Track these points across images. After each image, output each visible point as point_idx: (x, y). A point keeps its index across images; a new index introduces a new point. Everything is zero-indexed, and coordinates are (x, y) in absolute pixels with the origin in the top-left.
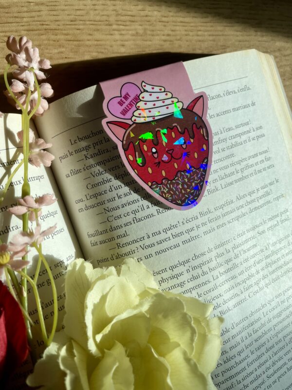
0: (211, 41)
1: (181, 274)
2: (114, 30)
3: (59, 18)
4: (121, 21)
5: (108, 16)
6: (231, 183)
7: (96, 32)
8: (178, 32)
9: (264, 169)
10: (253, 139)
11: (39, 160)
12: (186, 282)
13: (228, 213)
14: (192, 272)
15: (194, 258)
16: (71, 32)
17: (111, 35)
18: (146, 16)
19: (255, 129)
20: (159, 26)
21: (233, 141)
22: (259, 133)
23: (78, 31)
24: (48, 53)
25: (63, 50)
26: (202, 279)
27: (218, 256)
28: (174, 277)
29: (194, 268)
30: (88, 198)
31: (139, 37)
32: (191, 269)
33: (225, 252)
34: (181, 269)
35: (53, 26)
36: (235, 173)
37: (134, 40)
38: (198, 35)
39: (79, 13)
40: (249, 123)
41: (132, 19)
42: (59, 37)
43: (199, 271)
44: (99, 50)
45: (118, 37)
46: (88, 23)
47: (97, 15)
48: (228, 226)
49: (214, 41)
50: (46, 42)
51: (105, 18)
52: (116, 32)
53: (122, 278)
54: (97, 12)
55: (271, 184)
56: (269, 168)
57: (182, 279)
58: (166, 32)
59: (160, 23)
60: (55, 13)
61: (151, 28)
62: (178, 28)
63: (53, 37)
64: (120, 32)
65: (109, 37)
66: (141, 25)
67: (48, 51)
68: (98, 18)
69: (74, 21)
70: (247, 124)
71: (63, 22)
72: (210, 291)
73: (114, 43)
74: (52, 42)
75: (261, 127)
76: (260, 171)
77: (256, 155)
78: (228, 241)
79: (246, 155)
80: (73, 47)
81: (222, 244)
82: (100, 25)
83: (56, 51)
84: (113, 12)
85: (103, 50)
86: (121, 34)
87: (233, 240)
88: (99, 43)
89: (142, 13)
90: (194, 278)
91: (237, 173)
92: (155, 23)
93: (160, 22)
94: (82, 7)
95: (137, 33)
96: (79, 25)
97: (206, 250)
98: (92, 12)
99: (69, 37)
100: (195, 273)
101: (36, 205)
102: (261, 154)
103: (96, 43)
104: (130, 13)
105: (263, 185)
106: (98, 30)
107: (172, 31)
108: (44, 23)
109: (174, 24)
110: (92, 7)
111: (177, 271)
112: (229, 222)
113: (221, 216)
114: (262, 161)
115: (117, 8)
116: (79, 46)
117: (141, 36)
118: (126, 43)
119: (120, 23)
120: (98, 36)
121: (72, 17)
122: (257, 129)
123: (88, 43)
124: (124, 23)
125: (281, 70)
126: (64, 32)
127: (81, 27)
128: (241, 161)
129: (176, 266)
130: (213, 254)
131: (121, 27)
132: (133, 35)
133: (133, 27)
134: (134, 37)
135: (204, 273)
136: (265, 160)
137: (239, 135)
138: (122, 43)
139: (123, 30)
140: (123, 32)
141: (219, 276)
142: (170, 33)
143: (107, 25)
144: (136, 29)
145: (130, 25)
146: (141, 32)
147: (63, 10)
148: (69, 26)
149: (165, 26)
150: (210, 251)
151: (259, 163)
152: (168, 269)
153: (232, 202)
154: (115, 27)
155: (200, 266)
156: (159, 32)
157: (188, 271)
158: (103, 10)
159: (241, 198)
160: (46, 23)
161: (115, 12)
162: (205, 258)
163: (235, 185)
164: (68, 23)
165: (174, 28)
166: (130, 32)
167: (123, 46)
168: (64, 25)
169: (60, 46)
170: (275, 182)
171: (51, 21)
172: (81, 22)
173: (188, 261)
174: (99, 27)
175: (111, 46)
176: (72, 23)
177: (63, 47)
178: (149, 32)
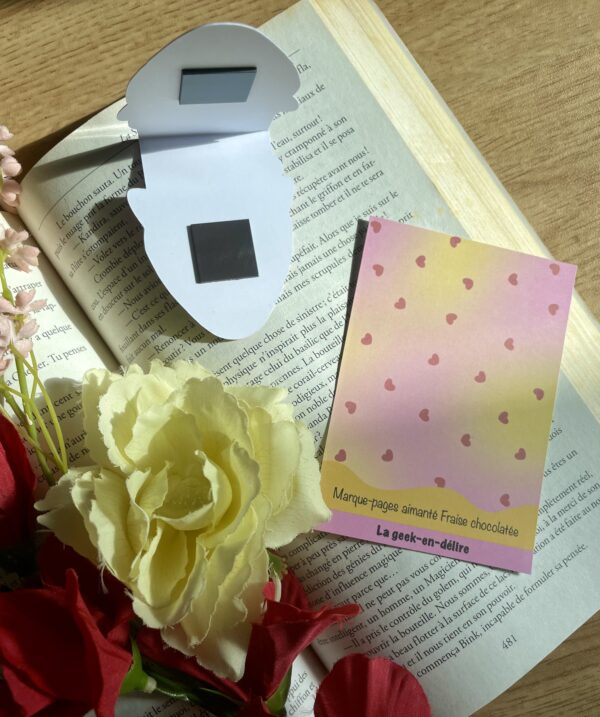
0: (254, 10)
1: (253, 366)
2: (102, 53)
3: (24, 65)
4: (109, 36)
5: (88, 36)
6: (306, 220)
7: (77, 67)
8: (199, 18)
9: (365, 183)
10: (333, 143)
11: (24, 261)
12: (264, 375)
13: (309, 265)
14: (268, 361)
15: (267, 340)
16: (44, 79)
17: (100, 61)
18: (144, 13)
19: (333, 127)
20: (167, 20)
21: (295, 157)
22: (341, 129)
23: (53, 74)
24: (21, 120)
25: (39, 108)
26: (287, 367)
27: (306, 330)
28: (243, 373)
29: (271, 354)
30: (101, 295)
31: (141, 49)
32: (266, 357)
33: (317, 323)
34: (252, 358)
35: (18, 81)
36: (309, 203)
37: (135, 56)
38: (231, 11)
39: (47, 48)
40: (319, 120)
41: (124, 26)
42: (29, 92)
43: (279, 356)
44: (88, 90)
45: (110, 61)
46: (63, 57)
47: (74, 40)
48: (313, 283)
49: (260, 8)
50: (15, 106)
51: (85, 41)
52: (106, 55)
53: (150, 376)
54: (72, 36)
55: (382, 203)
56: (373, 179)
57: (255, 373)
58: (180, 25)
59: (167, 16)
60: (16, 61)
61: (155, 28)
62: (196, 12)
63: (22, 96)
64: (111, 53)
65: (98, 65)
66: (139, 30)
67: (20, 117)
68: (76, 44)
69: (45, 62)
70: (315, 123)
71: (30, 71)
72: (303, 381)
73: (107, 71)
74: (22, 104)
75: (343, 120)
76: (356, 189)
77: (343, 166)
78: (319, 306)
79: (324, 172)
80: (52, 98)
81: (310, 312)
82: (81, 53)
83: (31, 113)
84: (93, 29)
85: (94, 88)
86: (114, 55)
87: (327, 303)
88: (85, 79)
89: (137, 12)
90: (274, 368)
91: (313, 201)
92: (159, 18)
93: (166, 13)
94: (49, 39)
95: (136, 44)
96: (52, 65)
97: (284, 325)
98: (65, 41)
99: (44, 88)
100: (273, 360)
101: (16, 311)
102: (352, 161)
103: (81, 81)
104: (118, 19)
105: (367, 208)
106: (79, 62)
107: (189, 19)
108: (6, 81)
109: (188, 8)
110: (63, 32)
111: (245, 363)
112: (314, 278)
113: (298, 272)
114: (358, 172)
115: (99, 18)
116: (59, 94)
117: (144, 45)
118: (125, 65)
119: (107, 39)
120: (82, 70)
121: (39, 58)
122: (336, 125)
123: (70, 85)
124: (115, 37)
125: (390, 11)
126: (35, 83)
127: (56, 66)
128: (317, 183)
129: (243, 357)
130: (297, 328)
131: (112, 44)
132: (131, 49)
133: (128, 38)
134: (133, 52)
135: (288, 358)
136: (363, 170)
137: (304, 145)
138: (117, 67)
139: (115, 47)
140: (115, 51)
141: (314, 357)
142: (187, 23)
143: (90, 50)
144: (133, 39)
145: (124, 36)
146: (142, 40)
147: (27, 53)
148: (39, 72)
149: (175, 17)
150: (290, 324)
151: (351, 176)
152: (232, 364)
153: (313, 247)
154: (102, 48)
155: (279, 349)
156: (168, 30)
157: (262, 359)
158: (80, 30)
159: (328, 238)
160: (9, 80)
161: (96, 27)
162: (283, 337)
163: (314, 222)
164: (37, 68)
165: (189, 15)
166: (126, 46)
167: (121, 70)
168: (32, 73)
169: (35, 105)
170: (390, 197)
171: (14, 75)
172: (54, 60)
173: (259, 346)
174: (80, 57)
175: (104, 78)
176: (43, 66)
177: (39, 104)
178: (154, 36)
